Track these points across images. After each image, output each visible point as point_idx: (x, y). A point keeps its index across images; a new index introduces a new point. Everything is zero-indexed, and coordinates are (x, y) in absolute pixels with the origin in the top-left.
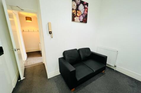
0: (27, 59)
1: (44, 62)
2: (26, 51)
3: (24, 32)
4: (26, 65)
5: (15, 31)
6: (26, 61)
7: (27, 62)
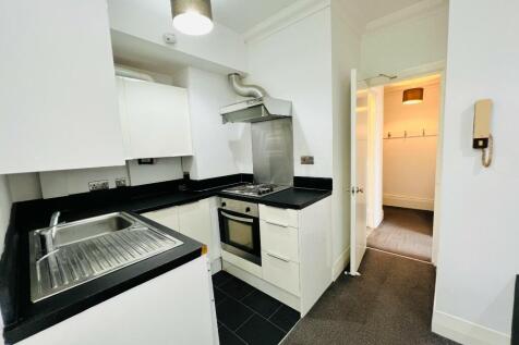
0: (380, 226)
1: (437, 262)
2: (384, 199)
3: (390, 141)
4: (373, 243)
5: (363, 140)
6: (375, 230)
7: (379, 234)
